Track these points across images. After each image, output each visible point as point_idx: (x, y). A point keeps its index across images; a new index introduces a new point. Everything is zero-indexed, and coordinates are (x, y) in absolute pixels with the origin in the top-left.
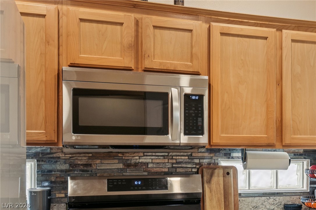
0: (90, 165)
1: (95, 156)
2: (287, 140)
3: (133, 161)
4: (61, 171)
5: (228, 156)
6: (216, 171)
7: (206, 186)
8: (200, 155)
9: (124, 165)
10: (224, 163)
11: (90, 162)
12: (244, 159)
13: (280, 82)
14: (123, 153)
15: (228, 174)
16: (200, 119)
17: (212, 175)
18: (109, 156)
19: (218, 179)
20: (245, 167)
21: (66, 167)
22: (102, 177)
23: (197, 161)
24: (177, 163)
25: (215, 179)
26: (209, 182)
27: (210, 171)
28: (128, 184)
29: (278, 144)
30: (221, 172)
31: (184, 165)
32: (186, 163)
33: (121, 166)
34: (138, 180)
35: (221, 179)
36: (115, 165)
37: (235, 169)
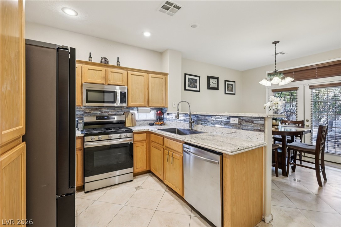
0: (90, 112)
1: (92, 110)
2: (150, 105)
3: (104, 111)
4: (81, 114)
5: (132, 109)
6: (129, 114)
7: (126, 118)
8: (124, 109)
9: (101, 112)
10: (131, 111)
11: (90, 111)
12: (138, 110)
13: (148, 88)
14: (101, 109)
15: (133, 115)
16: (125, 99)
17: (128, 115)
18: (96, 110)
19: (130, 116)
20: (138, 113)
21: (83, 113)
22: (94, 116)
23: (123, 111)
24: (117, 112)
25: (129, 116)
26: (127, 117)
27: (127, 114)
28: (102, 118)
29: (147, 106)
30: (131, 114)
31: (119, 112)
32: (120, 111)
33: (100, 112)
34: (106, 117)
35: (131, 116)
36: (98, 113)
37: (135, 113)
